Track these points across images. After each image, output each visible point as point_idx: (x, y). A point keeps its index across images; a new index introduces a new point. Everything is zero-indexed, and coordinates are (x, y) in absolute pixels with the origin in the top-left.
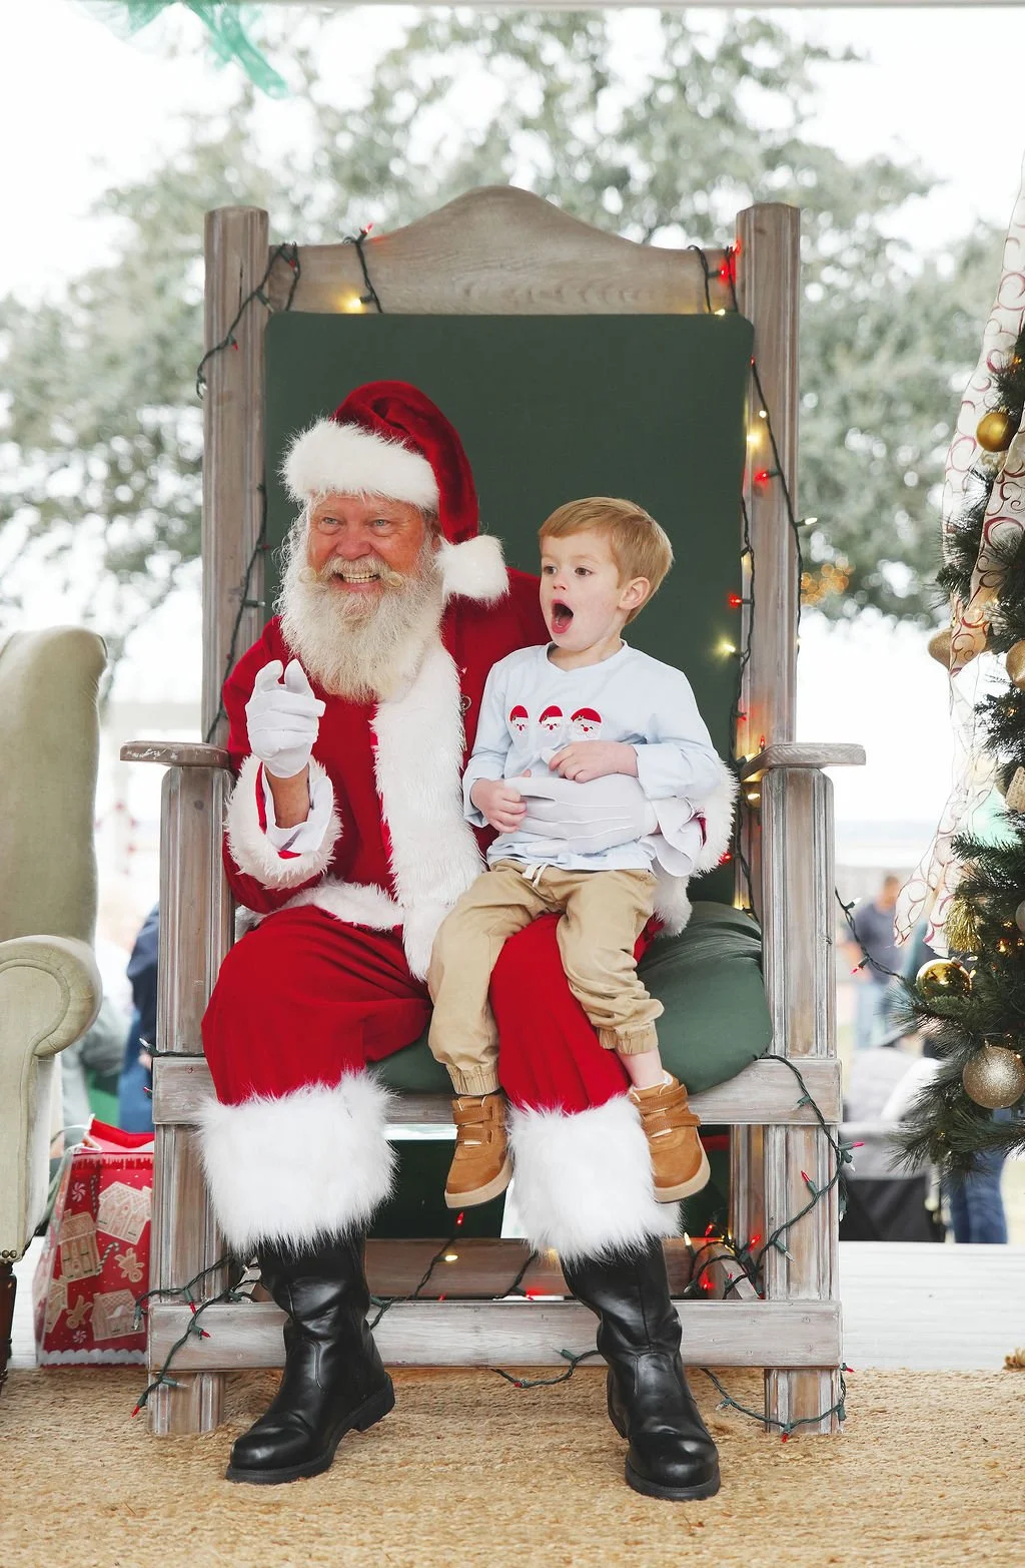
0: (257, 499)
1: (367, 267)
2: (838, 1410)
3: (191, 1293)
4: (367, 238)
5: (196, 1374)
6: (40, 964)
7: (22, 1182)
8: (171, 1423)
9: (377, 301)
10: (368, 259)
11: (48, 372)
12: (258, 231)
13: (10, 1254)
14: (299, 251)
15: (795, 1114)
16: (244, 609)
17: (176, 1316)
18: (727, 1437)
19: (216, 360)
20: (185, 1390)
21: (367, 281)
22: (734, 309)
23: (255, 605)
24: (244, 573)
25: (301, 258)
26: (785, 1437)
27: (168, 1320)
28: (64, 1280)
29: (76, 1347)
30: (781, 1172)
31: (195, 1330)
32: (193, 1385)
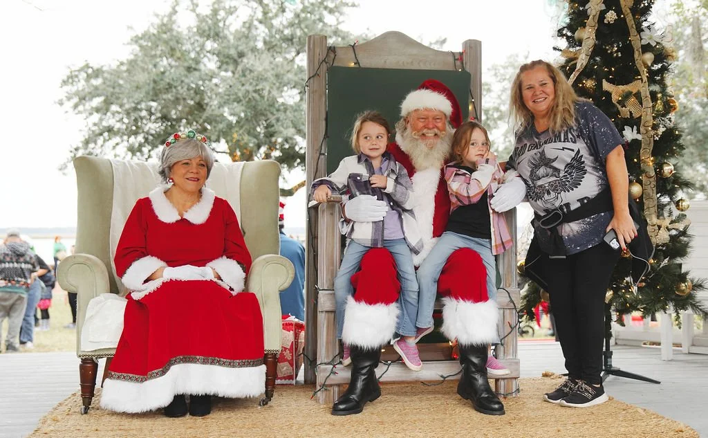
0: (324, 123)
1: (356, 53)
2: (518, 390)
4: (356, 45)
5: (332, 385)
8: (325, 399)
9: (359, 63)
10: (356, 51)
11: (117, 90)
12: (324, 42)
14: (335, 48)
15: (508, 305)
16: (320, 155)
19: (311, 80)
20: (329, 390)
21: (356, 57)
22: (463, 69)
23: (324, 154)
24: (320, 145)
25: (336, 50)
26: (505, 398)
27: (325, 370)
30: (502, 322)
31: (333, 372)
32: (331, 389)
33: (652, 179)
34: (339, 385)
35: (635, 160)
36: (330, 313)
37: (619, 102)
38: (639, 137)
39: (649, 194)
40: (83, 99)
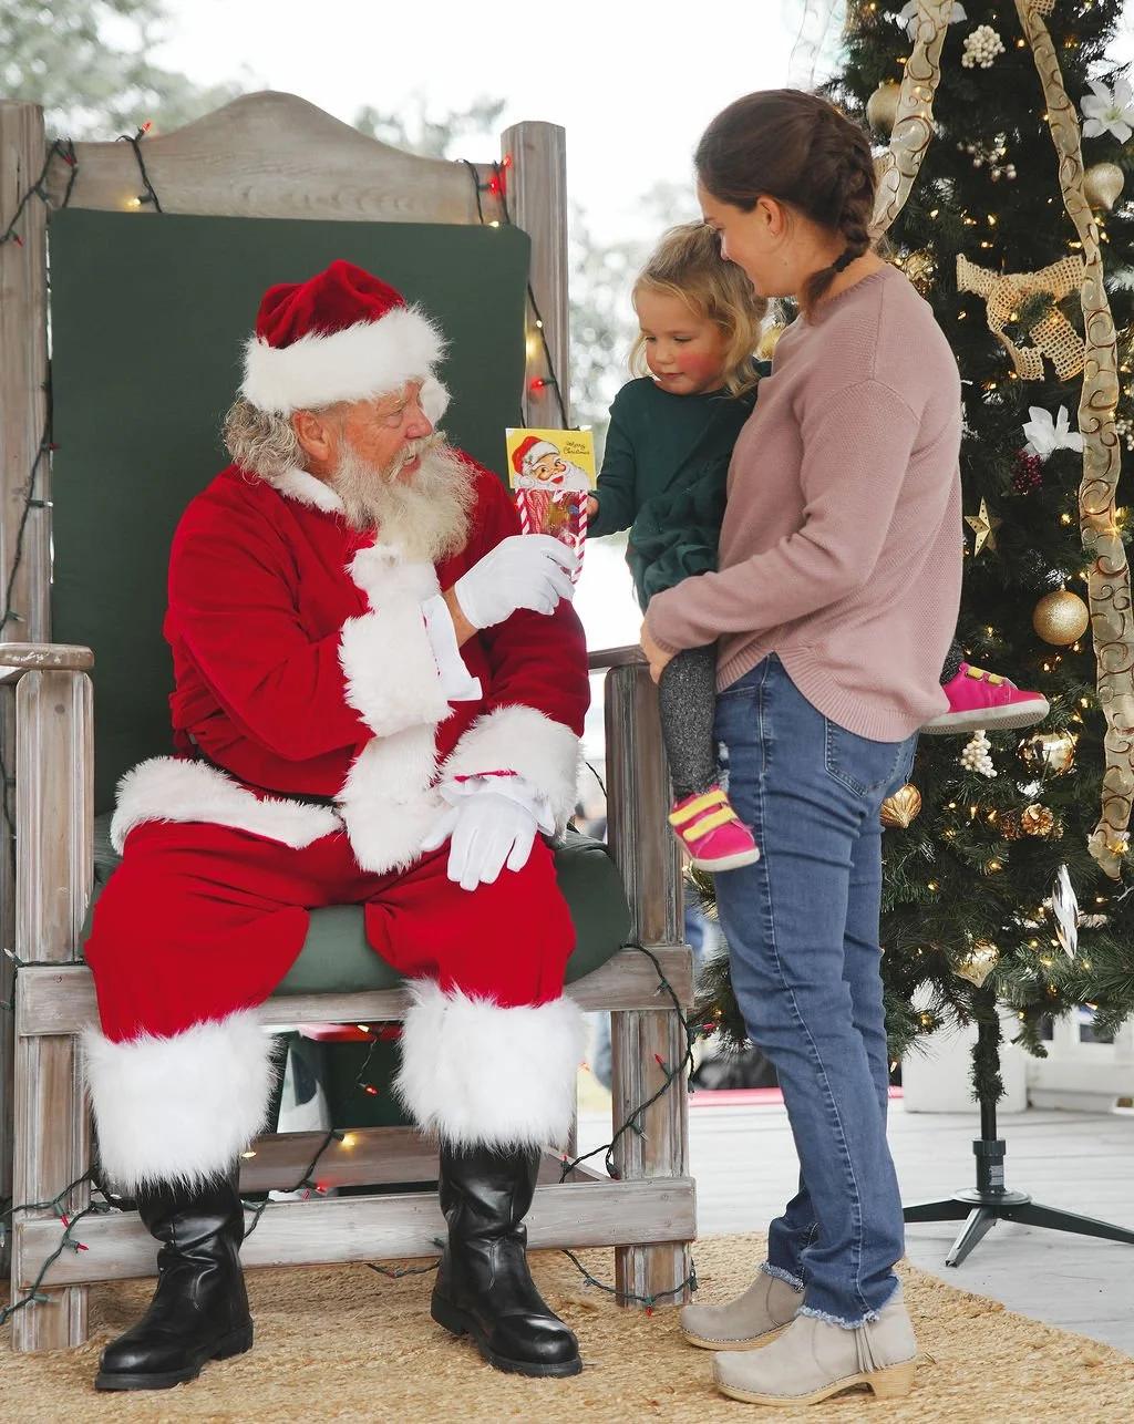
0: (40, 398)
1: (146, 165)
2: (691, 1284)
3: (57, 1207)
4: (144, 137)
5: (64, 1288)
8: (40, 1339)
9: (156, 200)
10: (144, 159)
12: (35, 125)
14: (75, 148)
15: (652, 1000)
16: (30, 509)
17: (48, 1231)
18: (595, 1314)
20: (53, 1305)
21: (145, 180)
22: (506, 219)
23: (41, 505)
24: (29, 473)
25: (78, 154)
26: (649, 1310)
27: (38, 1237)
30: (635, 1053)
31: (69, 1244)
32: (62, 1300)
33: (1118, 582)
34: (86, 1286)
35: (1066, 518)
36: (57, 1044)
37: (1011, 329)
38: (1077, 442)
39: (1110, 629)
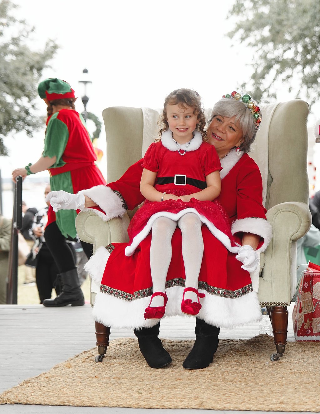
6: (291, 211)
7: (289, 281)
13: (286, 304)
28: (303, 313)
29: (308, 335)
40: (248, 30)
